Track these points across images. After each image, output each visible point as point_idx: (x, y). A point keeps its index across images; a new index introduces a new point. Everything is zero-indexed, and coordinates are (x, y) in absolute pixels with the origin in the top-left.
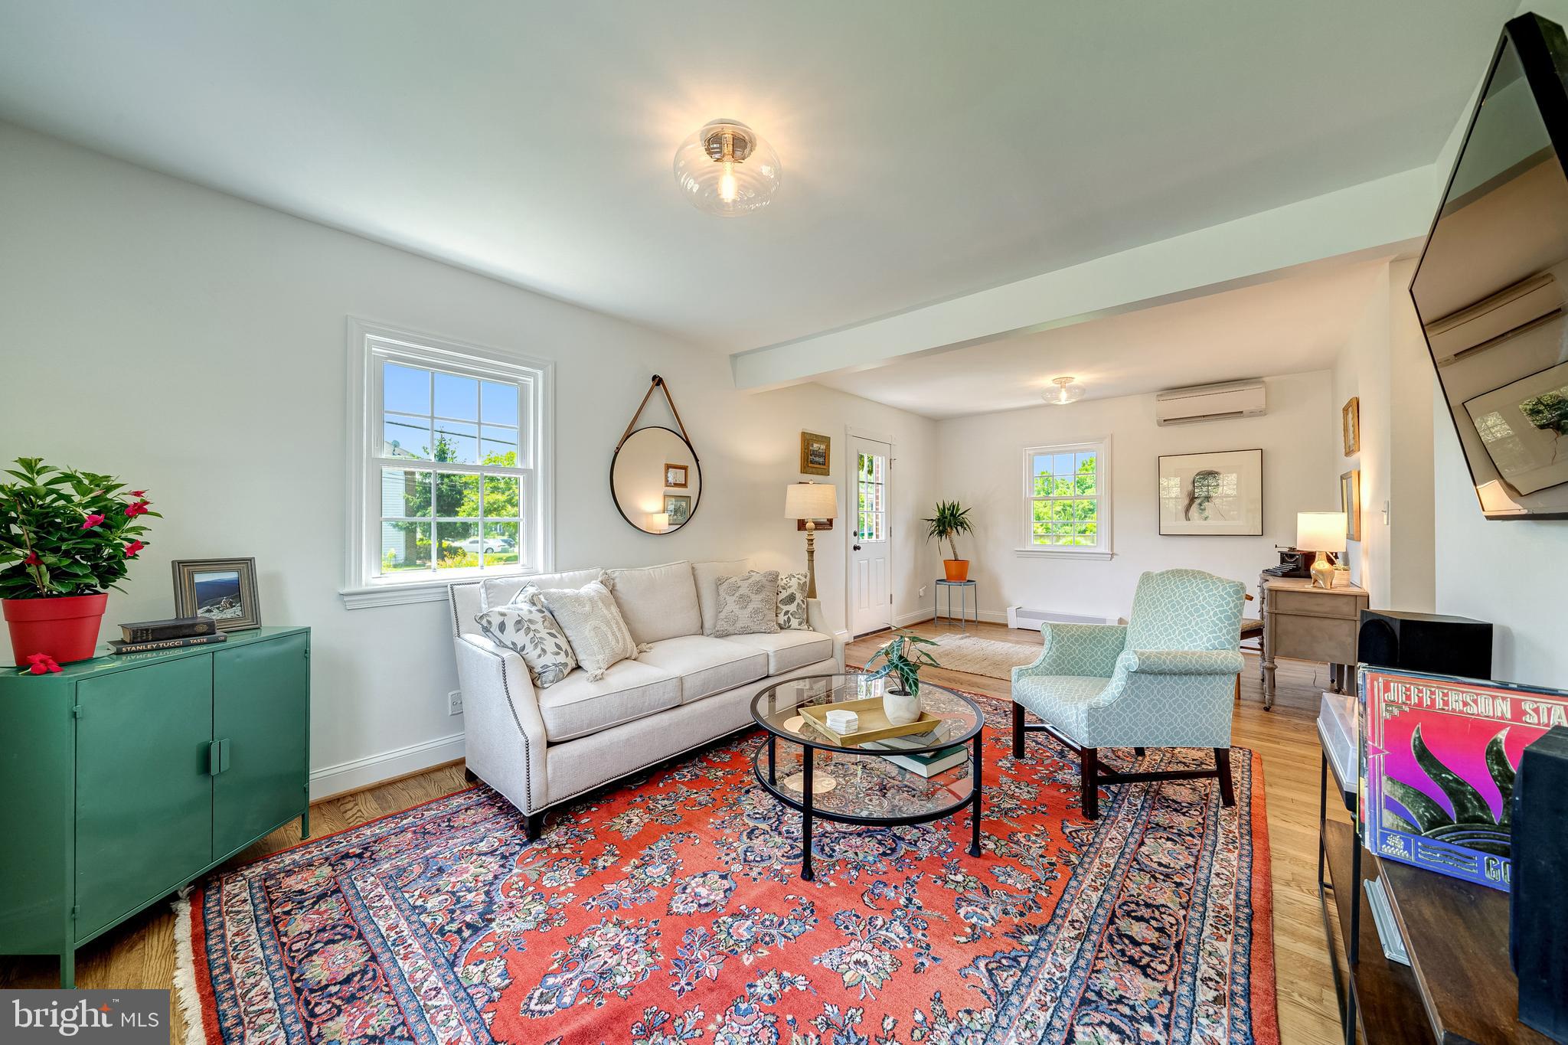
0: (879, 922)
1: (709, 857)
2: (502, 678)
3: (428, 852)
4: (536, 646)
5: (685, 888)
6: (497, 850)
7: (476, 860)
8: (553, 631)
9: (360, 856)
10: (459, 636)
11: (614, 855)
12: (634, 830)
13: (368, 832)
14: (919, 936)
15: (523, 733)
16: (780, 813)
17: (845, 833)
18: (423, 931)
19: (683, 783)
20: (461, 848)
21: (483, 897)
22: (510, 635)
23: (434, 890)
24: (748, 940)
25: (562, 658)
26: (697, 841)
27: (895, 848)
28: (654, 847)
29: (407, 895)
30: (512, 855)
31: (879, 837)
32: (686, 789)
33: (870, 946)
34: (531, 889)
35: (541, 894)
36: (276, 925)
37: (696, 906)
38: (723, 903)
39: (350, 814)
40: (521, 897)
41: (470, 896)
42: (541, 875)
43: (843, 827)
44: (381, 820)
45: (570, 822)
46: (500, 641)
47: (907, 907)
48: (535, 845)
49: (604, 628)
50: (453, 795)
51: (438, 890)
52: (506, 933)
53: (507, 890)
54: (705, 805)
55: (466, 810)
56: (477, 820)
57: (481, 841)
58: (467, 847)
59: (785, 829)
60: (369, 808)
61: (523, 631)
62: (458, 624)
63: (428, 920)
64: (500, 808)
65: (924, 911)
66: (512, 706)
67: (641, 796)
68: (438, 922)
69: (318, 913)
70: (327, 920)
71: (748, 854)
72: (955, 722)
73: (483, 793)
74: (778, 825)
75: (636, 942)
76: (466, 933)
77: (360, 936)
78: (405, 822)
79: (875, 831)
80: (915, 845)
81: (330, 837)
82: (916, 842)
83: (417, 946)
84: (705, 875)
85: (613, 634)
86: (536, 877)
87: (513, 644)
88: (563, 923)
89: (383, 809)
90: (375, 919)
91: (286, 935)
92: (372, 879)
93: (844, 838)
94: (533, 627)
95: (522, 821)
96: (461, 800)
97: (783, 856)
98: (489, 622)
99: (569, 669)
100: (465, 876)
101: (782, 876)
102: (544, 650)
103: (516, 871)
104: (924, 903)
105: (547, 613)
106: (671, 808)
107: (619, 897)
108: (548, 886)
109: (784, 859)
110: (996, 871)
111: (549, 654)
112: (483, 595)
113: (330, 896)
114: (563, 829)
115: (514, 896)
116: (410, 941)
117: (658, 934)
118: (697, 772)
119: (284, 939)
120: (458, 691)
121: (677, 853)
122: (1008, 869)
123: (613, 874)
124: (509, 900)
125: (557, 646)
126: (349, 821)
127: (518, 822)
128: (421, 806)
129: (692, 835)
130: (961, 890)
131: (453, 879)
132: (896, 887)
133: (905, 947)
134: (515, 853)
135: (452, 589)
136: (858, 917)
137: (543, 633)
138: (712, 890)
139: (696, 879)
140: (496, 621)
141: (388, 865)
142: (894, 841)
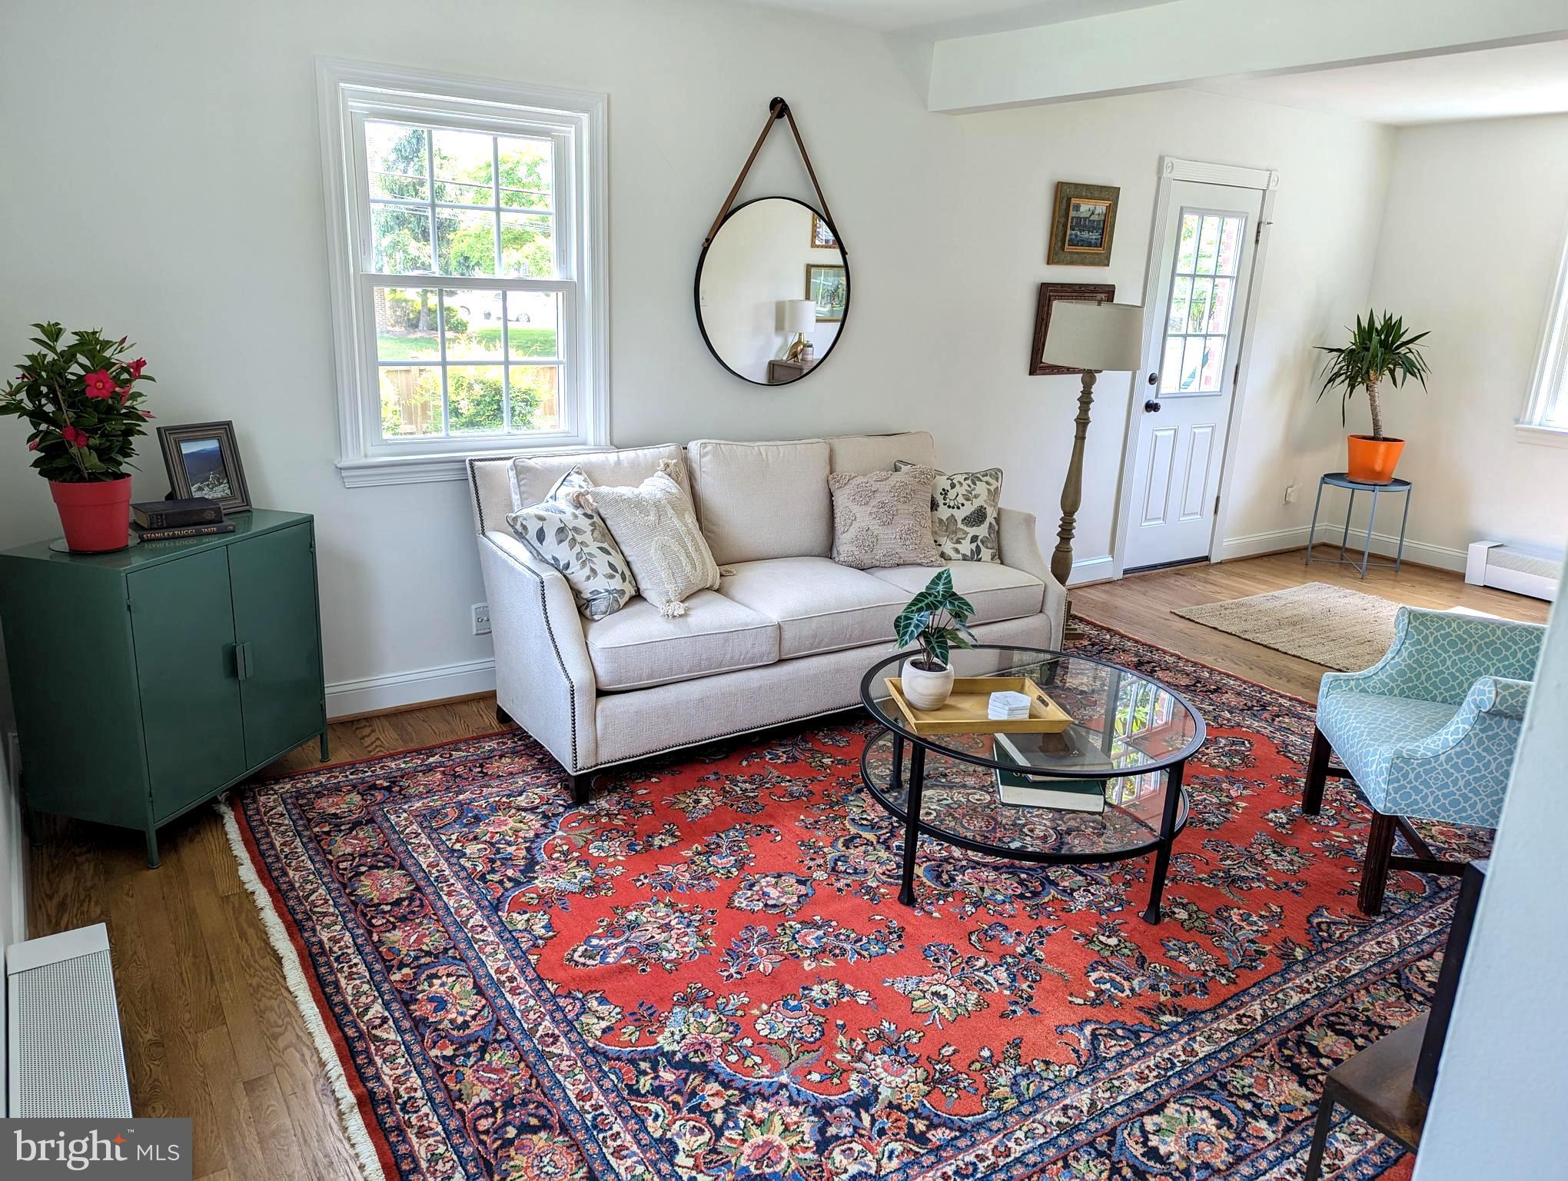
0: (980, 963)
1: (789, 857)
2: (541, 604)
3: (461, 797)
4: (584, 564)
5: (752, 885)
6: (537, 808)
7: (514, 815)
8: (605, 545)
9: (389, 789)
10: (484, 534)
11: (673, 836)
12: (701, 812)
13: (393, 765)
14: (1025, 986)
15: (568, 677)
16: (896, 824)
17: (978, 863)
18: (463, 874)
19: (775, 766)
20: (497, 799)
21: (524, 853)
22: (551, 548)
23: (471, 836)
24: (815, 948)
25: (616, 584)
26: (778, 838)
27: (1039, 893)
28: (723, 836)
29: (444, 838)
30: (554, 815)
31: (1024, 876)
32: (776, 774)
33: (958, 982)
34: (576, 854)
35: (585, 861)
36: (319, 842)
37: (761, 904)
38: (794, 908)
39: (368, 741)
40: (565, 861)
41: (511, 849)
42: (587, 842)
43: (976, 856)
44: (405, 754)
45: (624, 790)
46: (538, 553)
47: (1023, 955)
48: (582, 810)
49: (676, 548)
50: (484, 737)
51: (476, 838)
52: (550, 889)
53: (550, 850)
54: (798, 798)
55: (501, 757)
56: (515, 770)
57: (520, 795)
58: (504, 799)
59: (897, 843)
60: (388, 737)
61: (566, 543)
62: (481, 517)
63: (468, 865)
64: (540, 761)
65: (1043, 964)
66: (553, 640)
67: (716, 774)
68: (479, 869)
69: (356, 838)
70: (367, 847)
71: (839, 863)
72: (1234, 743)
73: (519, 740)
74: (889, 838)
75: (688, 926)
76: (508, 885)
77: (402, 867)
78: (431, 760)
79: (1022, 868)
80: (1071, 894)
81: (353, 764)
82: (1073, 890)
83: (460, 886)
84: (779, 876)
85: (688, 555)
86: (582, 843)
87: (554, 558)
88: (610, 893)
89: (405, 742)
90: (415, 855)
91: (330, 853)
92: (405, 815)
93: (973, 868)
94: (579, 538)
95: (566, 780)
96: (494, 744)
97: (884, 874)
98: (524, 527)
99: (626, 598)
100: (503, 828)
101: (875, 894)
102: (593, 570)
103: (559, 833)
104: (1047, 956)
105: (596, 519)
106: (752, 794)
107: (675, 880)
108: (596, 855)
109: (884, 878)
110: (1171, 944)
111: (600, 576)
112: (513, 481)
113: (366, 825)
114: (615, 797)
115: (557, 859)
116: (452, 881)
117: (713, 923)
118: (797, 754)
119: (330, 857)
120: (483, 604)
121: (750, 847)
122: (1189, 946)
123: (670, 855)
124: (552, 862)
125: (611, 565)
126: (370, 749)
127: (561, 780)
128: (447, 744)
129: (773, 830)
130: (1107, 953)
131: (491, 829)
132: (1018, 934)
133: (1001, 992)
134: (558, 814)
135: (471, 464)
136: (954, 953)
137: (593, 548)
138: (784, 893)
139: (768, 879)
140: (533, 528)
141: (419, 804)
142: (1042, 884)
